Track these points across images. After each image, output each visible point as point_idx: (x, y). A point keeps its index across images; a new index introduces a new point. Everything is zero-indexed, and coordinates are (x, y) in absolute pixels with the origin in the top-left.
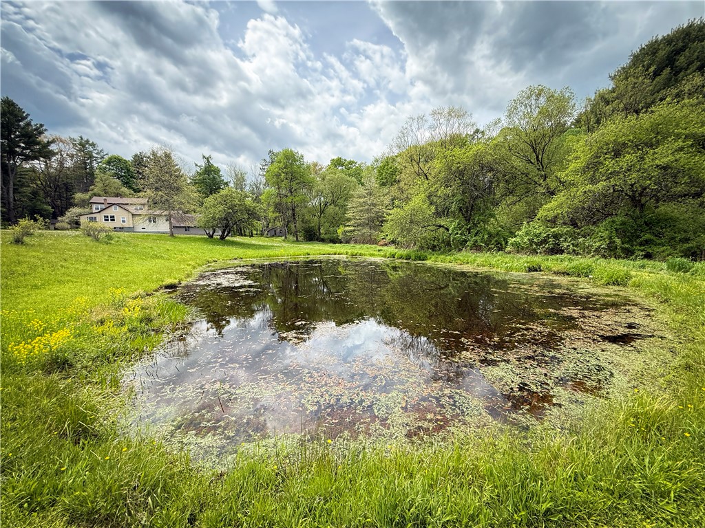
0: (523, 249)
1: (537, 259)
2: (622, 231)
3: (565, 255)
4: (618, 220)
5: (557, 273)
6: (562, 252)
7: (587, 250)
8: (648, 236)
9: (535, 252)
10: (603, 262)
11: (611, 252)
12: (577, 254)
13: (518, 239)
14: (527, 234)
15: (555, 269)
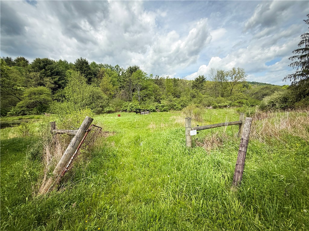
0: (13, 115)
1: (20, 117)
2: (39, 110)
3: (27, 115)
4: (38, 107)
5: (26, 119)
6: (26, 115)
7: (32, 114)
8: (44, 110)
9: (18, 115)
10: (36, 116)
11: (38, 114)
12: (30, 115)
13: (11, 112)
14: (14, 111)
15: (26, 118)
